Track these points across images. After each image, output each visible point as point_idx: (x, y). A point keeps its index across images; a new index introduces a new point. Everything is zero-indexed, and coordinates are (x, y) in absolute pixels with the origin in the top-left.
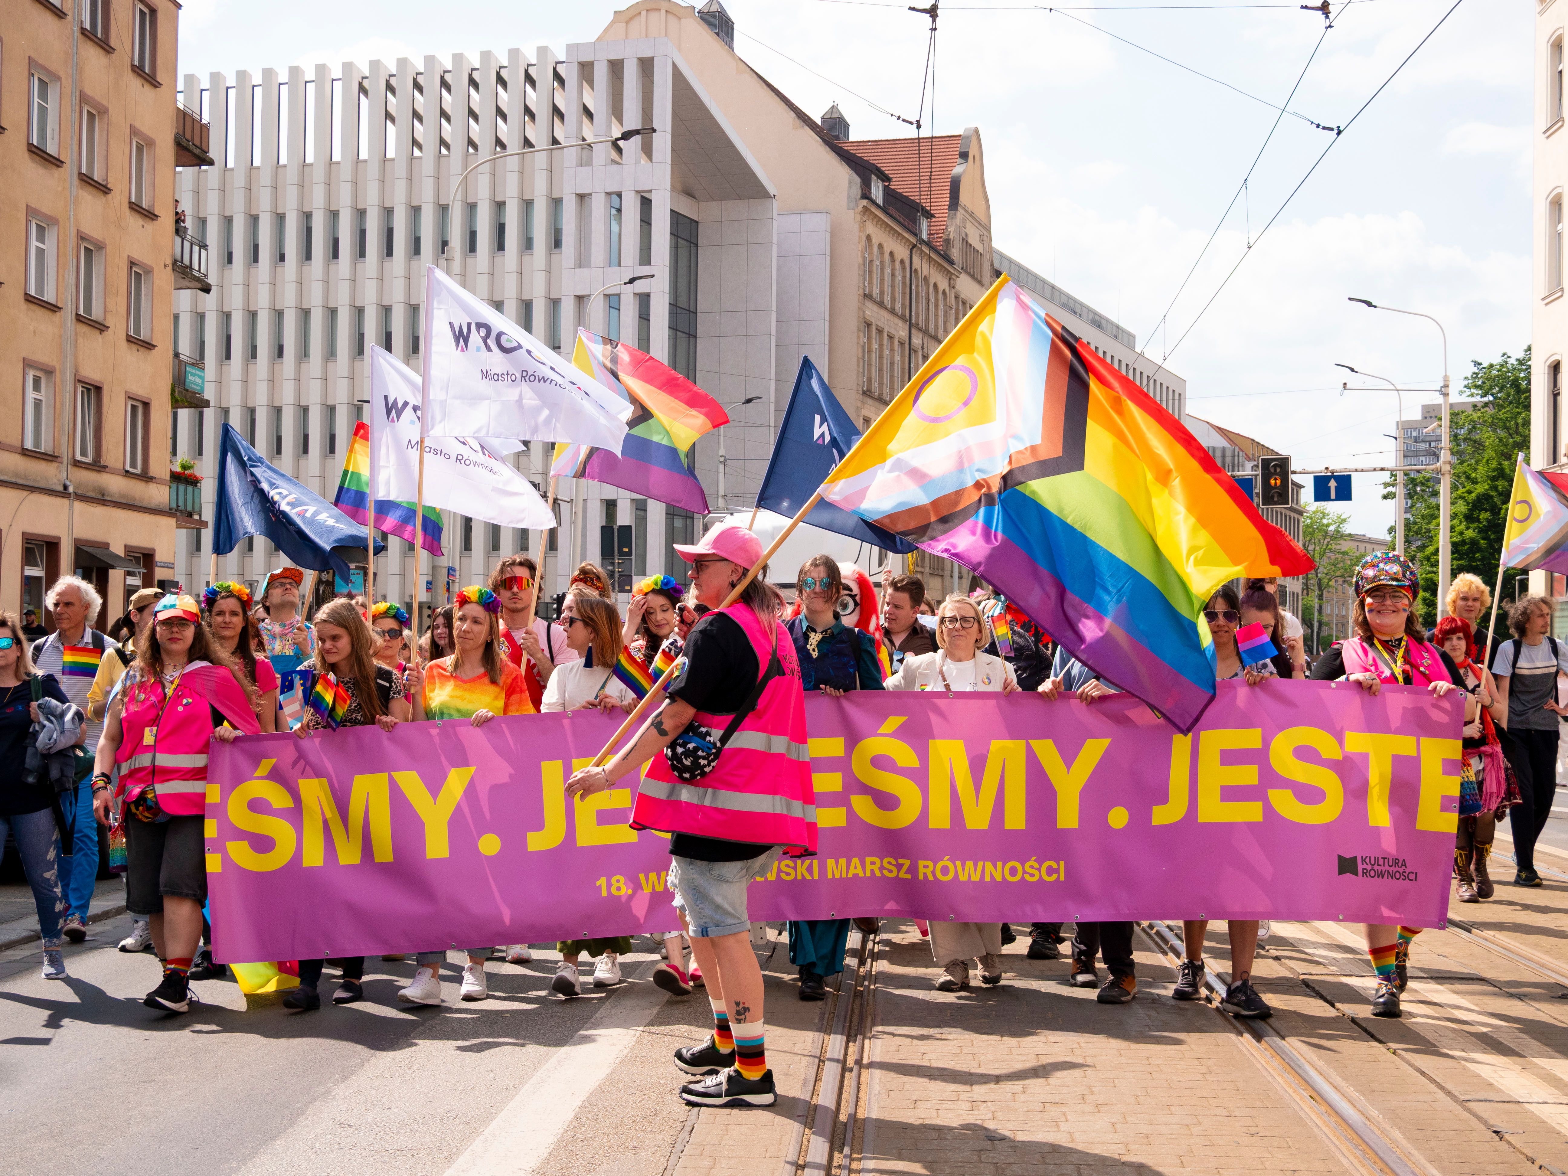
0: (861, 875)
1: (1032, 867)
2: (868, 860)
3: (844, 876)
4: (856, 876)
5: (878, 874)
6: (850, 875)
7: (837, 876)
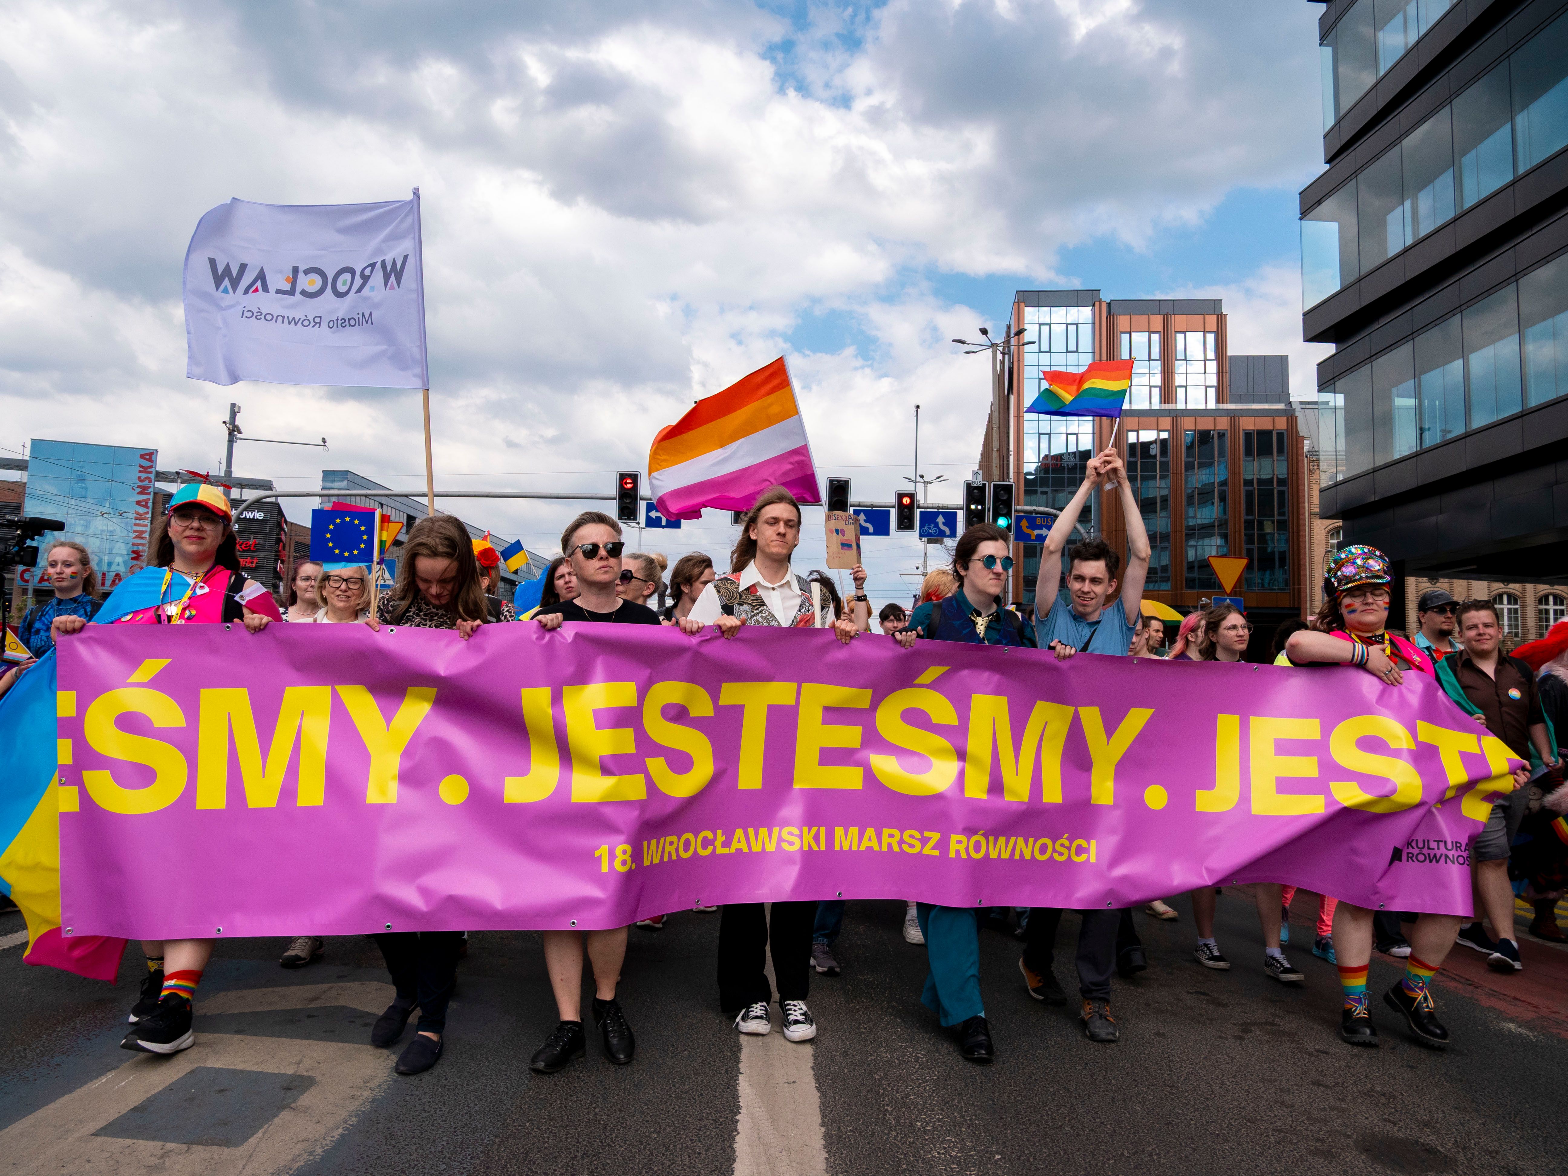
0: (876, 848)
1: (1062, 845)
2: (886, 832)
3: (855, 848)
4: (869, 849)
5: (896, 849)
6: (862, 848)
7: (846, 847)
